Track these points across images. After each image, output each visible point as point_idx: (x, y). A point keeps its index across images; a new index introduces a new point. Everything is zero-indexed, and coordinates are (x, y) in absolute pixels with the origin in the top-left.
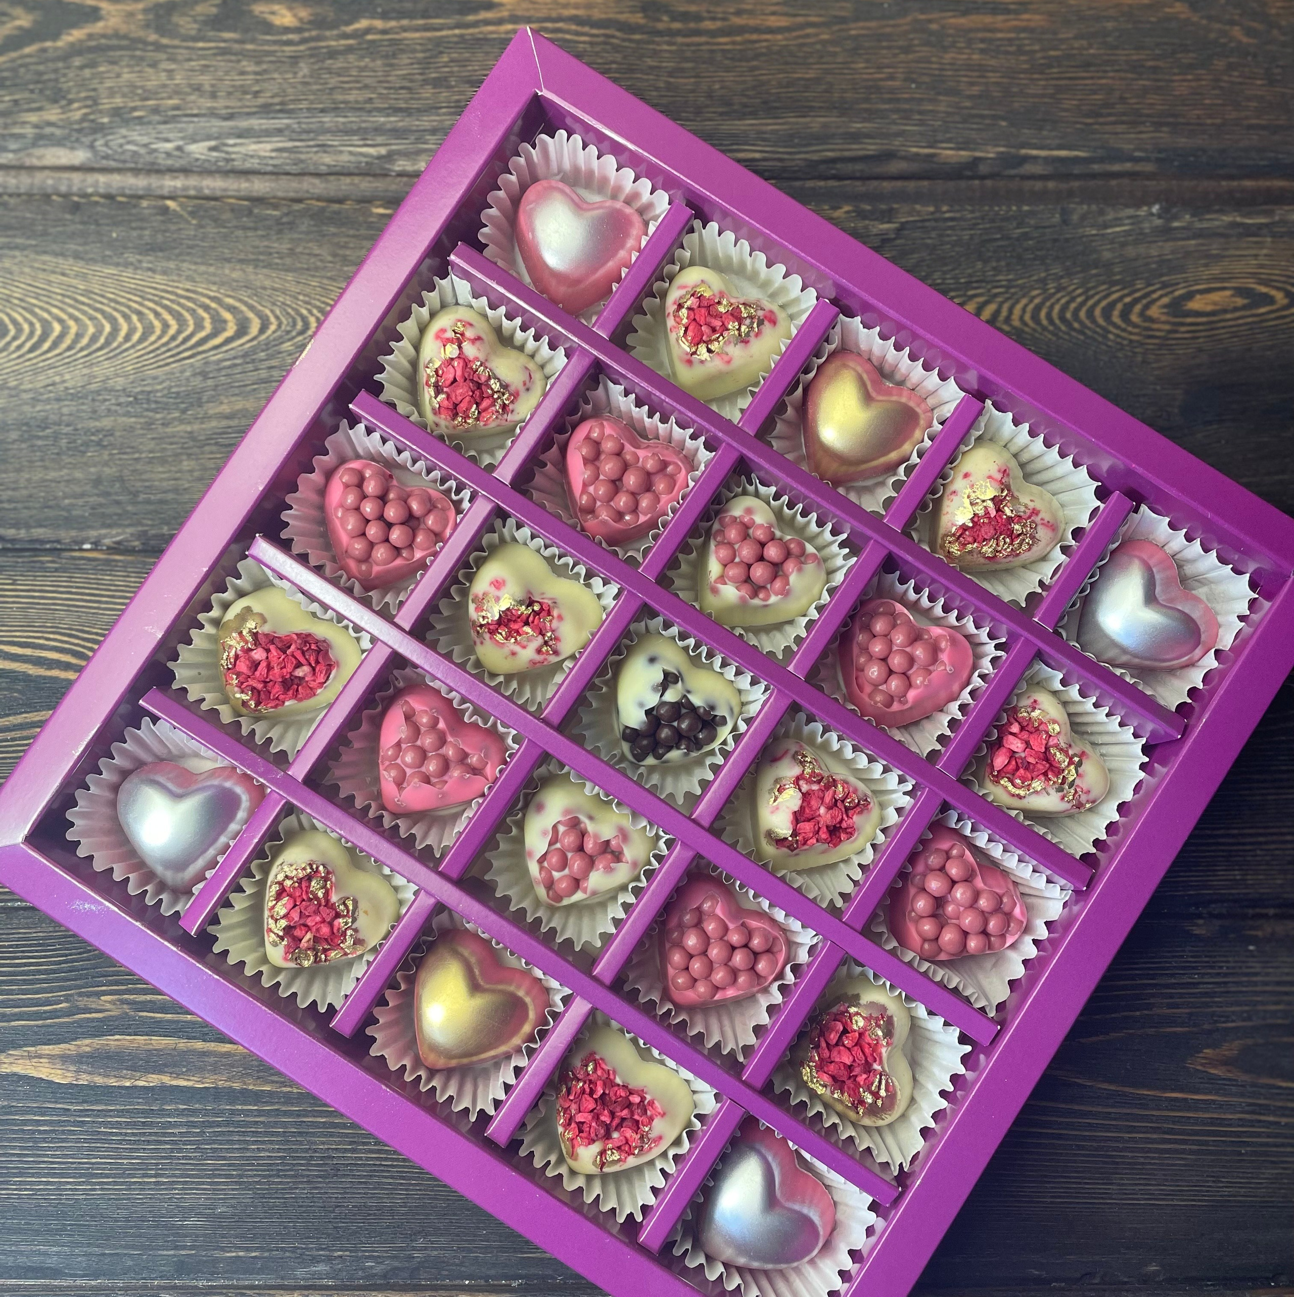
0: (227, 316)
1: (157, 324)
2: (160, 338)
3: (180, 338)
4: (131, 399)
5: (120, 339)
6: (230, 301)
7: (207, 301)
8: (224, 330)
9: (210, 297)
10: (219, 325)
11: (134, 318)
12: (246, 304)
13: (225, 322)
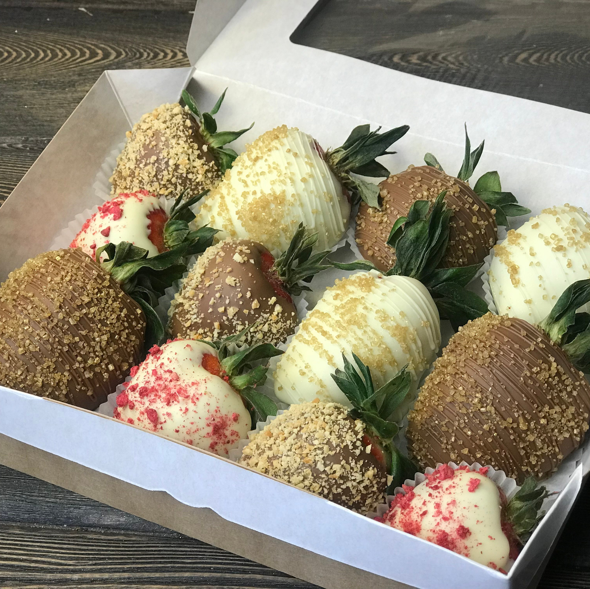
0: (100, 52)
1: (60, 54)
2: (60, 59)
3: (71, 60)
4: (37, 83)
5: (38, 59)
6: (103, 46)
7: (90, 45)
8: (95, 57)
9: (92, 44)
10: (93, 54)
11: (49, 52)
12: (110, 47)
13: (98, 54)
